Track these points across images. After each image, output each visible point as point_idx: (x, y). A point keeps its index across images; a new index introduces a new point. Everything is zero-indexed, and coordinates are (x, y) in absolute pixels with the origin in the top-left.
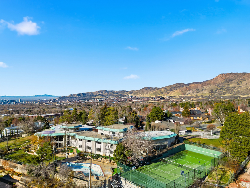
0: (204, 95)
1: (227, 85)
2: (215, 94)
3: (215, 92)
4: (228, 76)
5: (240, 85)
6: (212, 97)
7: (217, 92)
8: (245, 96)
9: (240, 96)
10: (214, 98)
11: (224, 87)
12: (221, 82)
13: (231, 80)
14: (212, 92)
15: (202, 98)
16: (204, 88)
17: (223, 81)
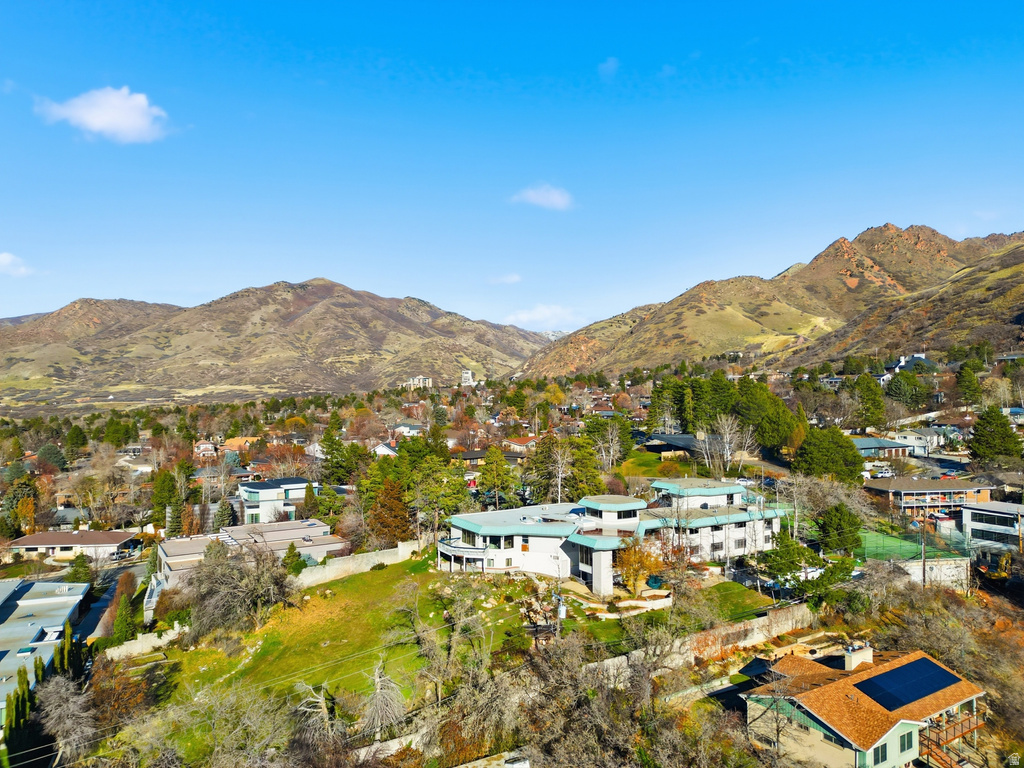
0: (21, 385)
1: (116, 349)
2: (76, 384)
3: (73, 377)
4: (110, 313)
5: (167, 352)
6: (65, 395)
7: (80, 372)
8: (200, 392)
9: (177, 390)
10: (78, 400)
11: (106, 356)
12: (83, 335)
13: (127, 329)
14: (59, 373)
15: (18, 400)
16: (16, 355)
17: (92, 331)
